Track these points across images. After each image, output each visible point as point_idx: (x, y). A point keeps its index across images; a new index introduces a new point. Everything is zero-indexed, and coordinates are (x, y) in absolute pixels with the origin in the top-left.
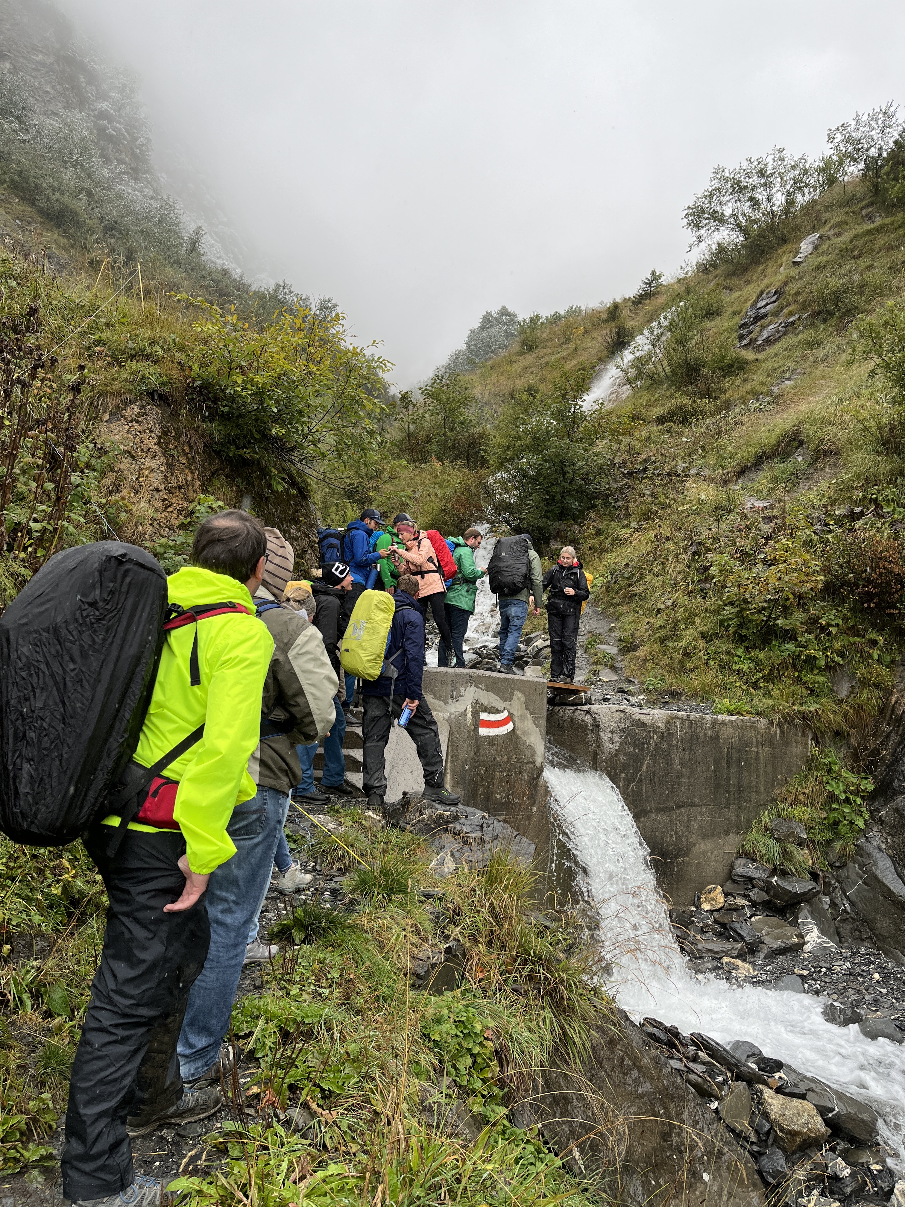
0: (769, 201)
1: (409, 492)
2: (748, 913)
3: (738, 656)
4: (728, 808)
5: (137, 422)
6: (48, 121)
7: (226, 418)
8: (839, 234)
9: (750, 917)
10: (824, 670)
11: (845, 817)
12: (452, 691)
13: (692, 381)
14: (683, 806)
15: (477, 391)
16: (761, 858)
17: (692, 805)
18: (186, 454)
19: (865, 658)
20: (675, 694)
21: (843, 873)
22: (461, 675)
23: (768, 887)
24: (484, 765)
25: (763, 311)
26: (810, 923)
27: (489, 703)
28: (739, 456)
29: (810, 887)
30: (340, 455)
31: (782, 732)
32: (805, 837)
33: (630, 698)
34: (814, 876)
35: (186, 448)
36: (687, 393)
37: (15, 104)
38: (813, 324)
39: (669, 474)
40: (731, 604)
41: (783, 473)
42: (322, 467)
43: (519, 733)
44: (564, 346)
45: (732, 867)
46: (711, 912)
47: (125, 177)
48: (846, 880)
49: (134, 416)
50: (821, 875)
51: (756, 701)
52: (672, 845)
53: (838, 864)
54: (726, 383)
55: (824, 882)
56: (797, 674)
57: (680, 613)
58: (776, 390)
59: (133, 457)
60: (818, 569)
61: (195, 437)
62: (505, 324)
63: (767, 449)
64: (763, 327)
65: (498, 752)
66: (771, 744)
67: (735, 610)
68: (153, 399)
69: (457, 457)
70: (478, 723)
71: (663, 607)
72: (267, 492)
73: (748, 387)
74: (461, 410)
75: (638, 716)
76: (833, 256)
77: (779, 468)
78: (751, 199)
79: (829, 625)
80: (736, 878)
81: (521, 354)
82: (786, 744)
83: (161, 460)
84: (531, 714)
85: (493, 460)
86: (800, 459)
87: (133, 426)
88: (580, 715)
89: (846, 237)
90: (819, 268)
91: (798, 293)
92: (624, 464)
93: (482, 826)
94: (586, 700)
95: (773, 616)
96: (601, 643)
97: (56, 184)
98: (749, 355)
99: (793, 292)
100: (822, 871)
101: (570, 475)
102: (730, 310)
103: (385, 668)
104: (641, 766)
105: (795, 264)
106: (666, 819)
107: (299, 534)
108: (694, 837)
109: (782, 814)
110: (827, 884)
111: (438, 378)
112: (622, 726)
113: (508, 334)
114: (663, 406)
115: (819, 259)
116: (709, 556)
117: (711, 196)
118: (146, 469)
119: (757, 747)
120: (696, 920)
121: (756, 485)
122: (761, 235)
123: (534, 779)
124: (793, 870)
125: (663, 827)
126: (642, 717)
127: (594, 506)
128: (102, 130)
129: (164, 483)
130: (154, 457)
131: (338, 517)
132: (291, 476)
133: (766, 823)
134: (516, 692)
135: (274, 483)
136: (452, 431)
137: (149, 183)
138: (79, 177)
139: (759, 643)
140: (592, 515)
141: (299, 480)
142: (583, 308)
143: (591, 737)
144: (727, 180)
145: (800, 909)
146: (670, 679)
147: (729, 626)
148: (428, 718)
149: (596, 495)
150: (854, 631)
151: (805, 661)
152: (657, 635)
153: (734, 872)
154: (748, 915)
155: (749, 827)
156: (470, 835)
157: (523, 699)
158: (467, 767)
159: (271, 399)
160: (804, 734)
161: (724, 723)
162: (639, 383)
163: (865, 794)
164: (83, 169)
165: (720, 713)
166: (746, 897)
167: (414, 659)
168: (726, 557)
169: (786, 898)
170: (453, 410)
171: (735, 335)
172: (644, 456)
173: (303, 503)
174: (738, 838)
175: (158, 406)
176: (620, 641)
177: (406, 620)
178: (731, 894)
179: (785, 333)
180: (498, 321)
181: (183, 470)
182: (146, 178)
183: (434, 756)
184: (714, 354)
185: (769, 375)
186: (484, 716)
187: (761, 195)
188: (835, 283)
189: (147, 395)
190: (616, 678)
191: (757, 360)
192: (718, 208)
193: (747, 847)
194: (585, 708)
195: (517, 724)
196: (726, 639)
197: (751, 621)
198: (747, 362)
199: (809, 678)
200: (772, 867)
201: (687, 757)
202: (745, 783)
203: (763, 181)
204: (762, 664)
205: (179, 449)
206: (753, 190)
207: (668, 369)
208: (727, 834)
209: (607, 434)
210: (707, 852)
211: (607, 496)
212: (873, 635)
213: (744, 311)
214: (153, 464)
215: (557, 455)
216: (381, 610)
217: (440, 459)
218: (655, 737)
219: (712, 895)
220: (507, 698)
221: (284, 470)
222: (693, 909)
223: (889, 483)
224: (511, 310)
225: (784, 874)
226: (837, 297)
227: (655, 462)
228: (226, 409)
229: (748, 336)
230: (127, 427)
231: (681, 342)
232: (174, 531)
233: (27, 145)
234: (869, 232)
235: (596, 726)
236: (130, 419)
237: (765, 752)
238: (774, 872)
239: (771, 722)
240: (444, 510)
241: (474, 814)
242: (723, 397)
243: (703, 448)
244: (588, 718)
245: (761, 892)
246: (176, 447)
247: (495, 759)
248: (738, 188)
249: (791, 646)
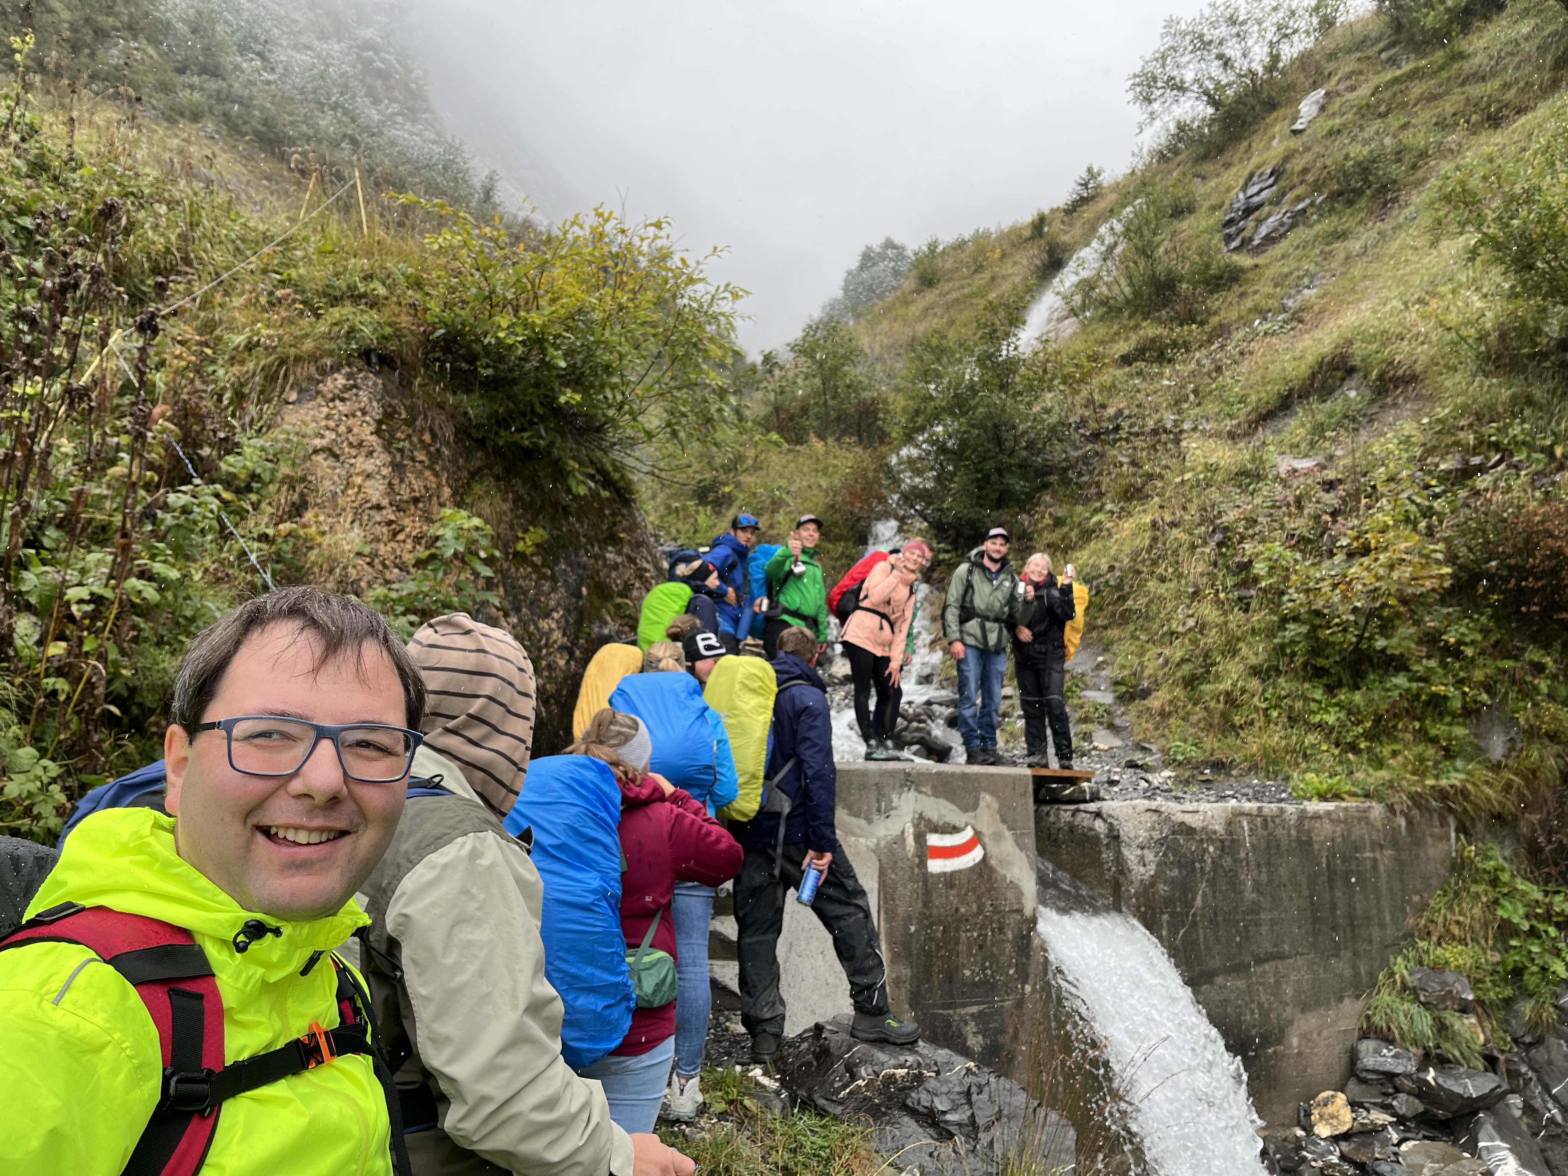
0: (1245, 56)
1: (783, 483)
2: (1395, 1137)
3: (1314, 700)
4: (1337, 956)
5: (343, 400)
6: (298, 56)
7: (492, 385)
8: (1353, 89)
9: (1399, 1145)
10: (1460, 716)
11: (1533, 960)
12: (878, 801)
13: (1166, 303)
14: (1267, 960)
15: (864, 342)
16: (1402, 1036)
17: (1281, 957)
18: (425, 446)
19: (1527, 692)
20: (1219, 766)
21: (1539, 1054)
22: (892, 773)
23: (1423, 1092)
24: (940, 923)
25: (1256, 199)
26: (1500, 1149)
27: (941, 816)
28: (1254, 398)
29: (1493, 1085)
30: (674, 434)
31: (1410, 822)
32: (1471, 997)
33: (1150, 777)
34: (1491, 1062)
35: (427, 437)
36: (1160, 321)
37: (256, 39)
38: (1332, 210)
39: (1155, 432)
40: (1296, 619)
41: (1330, 416)
42: (646, 452)
43: (993, 862)
44: (977, 276)
45: (1353, 1057)
46: (1336, 1139)
47: (400, 119)
48: (1546, 1067)
49: (336, 392)
50: (1502, 1058)
51: (1360, 775)
52: (1254, 1026)
53: (1528, 1039)
54: (1215, 302)
55: (1508, 1071)
56: (1417, 725)
57: (1212, 638)
58: (1290, 303)
59: (336, 457)
60: (1440, 556)
61: (440, 419)
62: (891, 260)
63: (1296, 385)
64: (1260, 222)
65: (962, 898)
66: (1395, 844)
67: (1304, 629)
68: (369, 363)
69: (844, 432)
70: (925, 852)
71: (1181, 629)
72: (565, 499)
73: (1249, 303)
74: (846, 368)
75: (1179, 817)
76: (1349, 116)
77: (1322, 410)
78: (1220, 57)
79: (1460, 643)
80: (1364, 1075)
81: (918, 291)
82: (1417, 841)
83: (382, 458)
84: (1010, 828)
85: (895, 433)
86: (1352, 394)
87: (335, 407)
88: (1083, 820)
89: (1364, 91)
90: (1332, 133)
91: (1305, 171)
92: (1083, 423)
93: (968, 1094)
94: (1092, 793)
95: (1367, 635)
96: (1087, 687)
97: (311, 132)
98: (1244, 260)
99: (1298, 168)
100: (1502, 1052)
101: (1009, 444)
102: (1206, 204)
103: (766, 797)
104: (1194, 899)
105: (1295, 132)
106: (1241, 984)
107: (619, 560)
108: (1288, 1009)
109: (1425, 958)
110: (1513, 1074)
111: (812, 329)
112: (1156, 835)
113: (896, 273)
114: (1126, 340)
115: (1330, 123)
116: (1247, 546)
117: (1164, 57)
118: (358, 474)
119: (1373, 850)
120: (1309, 1156)
121: (1286, 436)
122: (1239, 100)
123: (1023, 937)
124: (1457, 1054)
125: (1237, 998)
126: (1188, 819)
127: (1045, 486)
128: (367, 63)
129: (388, 494)
130: (370, 454)
131: (687, 527)
132: (602, 471)
133: (1403, 978)
134: (983, 795)
135: (572, 483)
136: (834, 398)
137: (431, 124)
138: (340, 122)
139: (1346, 678)
140: (1048, 498)
141: (616, 476)
142: (993, 230)
143: (1107, 855)
144: (1184, 34)
145: (1478, 1123)
146: (1210, 742)
147: (1294, 654)
148: (849, 884)
149: (1047, 470)
150: (1500, 650)
151: (1427, 704)
152: (1179, 674)
153: (1360, 1065)
154: (1395, 1141)
155: (1373, 983)
156: (949, 1117)
157: (995, 805)
158: (913, 929)
159: (558, 348)
160: (1444, 823)
161: (1317, 817)
162: (1088, 314)
163: (1560, 919)
164: (346, 112)
165: (1304, 798)
166: (1386, 1108)
167: (818, 777)
168: (1277, 547)
169: (1455, 1107)
170: (835, 370)
171: (1218, 236)
172: (1111, 411)
173: (625, 511)
174: (1359, 1005)
175: (376, 374)
176: (1117, 683)
177: (799, 705)
178: (1361, 1105)
179: (1292, 227)
180: (882, 257)
181: (421, 473)
182: (426, 120)
183: (867, 956)
184: (1193, 263)
185: (1276, 285)
186: (934, 840)
187: (1232, 50)
188: (1359, 151)
189: (359, 356)
190: (1118, 743)
191: (1256, 266)
192: (1175, 73)
193: (1376, 1019)
194: (1093, 807)
195: (989, 848)
196: (1292, 675)
197: (1328, 644)
198: (1242, 270)
199: (1438, 730)
200: (1420, 1052)
201: (1264, 877)
202: (1359, 912)
203: (1234, 31)
204: (1359, 712)
205: (415, 439)
206: (1221, 44)
207: (1127, 290)
208: (1340, 999)
209: (1056, 382)
210: (1311, 1033)
211: (1065, 470)
212: (1534, 654)
213: (1227, 202)
214: (369, 465)
215: (989, 416)
216: (753, 691)
217: (822, 437)
218: (1211, 849)
219: (1330, 1109)
220: (970, 806)
221: (592, 463)
222: (1300, 1133)
223: (1514, 416)
224: (897, 241)
225: (1443, 1062)
226: (1365, 169)
227: (1129, 417)
228: (490, 371)
229: (1238, 234)
230: (325, 410)
231: (1146, 252)
232: (408, 573)
233: (273, 87)
234: (1396, 81)
235: (1115, 837)
236: (330, 396)
237: (1385, 858)
238: (1427, 1059)
239: (1391, 808)
240: (832, 506)
241: (950, 1065)
242: (1214, 320)
243: (1195, 392)
244: (1100, 826)
245: (1411, 1099)
246: (409, 436)
247: (957, 910)
248: (1202, 44)
249: (1401, 680)
